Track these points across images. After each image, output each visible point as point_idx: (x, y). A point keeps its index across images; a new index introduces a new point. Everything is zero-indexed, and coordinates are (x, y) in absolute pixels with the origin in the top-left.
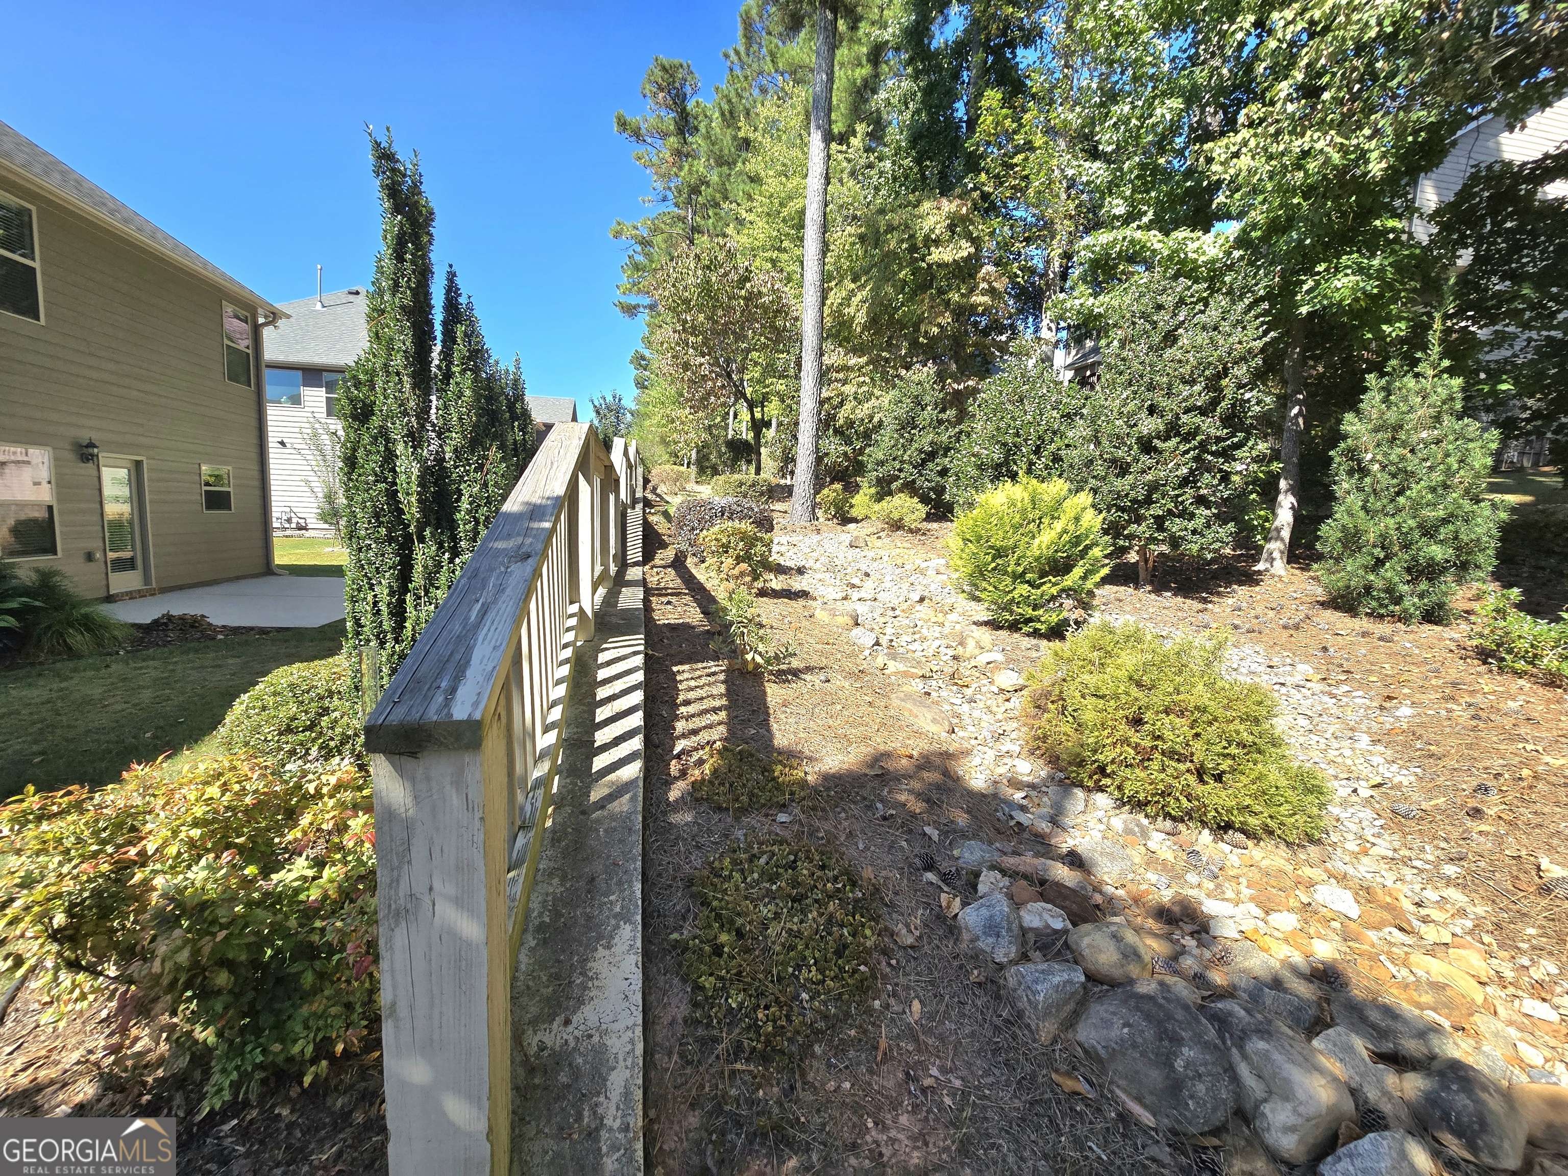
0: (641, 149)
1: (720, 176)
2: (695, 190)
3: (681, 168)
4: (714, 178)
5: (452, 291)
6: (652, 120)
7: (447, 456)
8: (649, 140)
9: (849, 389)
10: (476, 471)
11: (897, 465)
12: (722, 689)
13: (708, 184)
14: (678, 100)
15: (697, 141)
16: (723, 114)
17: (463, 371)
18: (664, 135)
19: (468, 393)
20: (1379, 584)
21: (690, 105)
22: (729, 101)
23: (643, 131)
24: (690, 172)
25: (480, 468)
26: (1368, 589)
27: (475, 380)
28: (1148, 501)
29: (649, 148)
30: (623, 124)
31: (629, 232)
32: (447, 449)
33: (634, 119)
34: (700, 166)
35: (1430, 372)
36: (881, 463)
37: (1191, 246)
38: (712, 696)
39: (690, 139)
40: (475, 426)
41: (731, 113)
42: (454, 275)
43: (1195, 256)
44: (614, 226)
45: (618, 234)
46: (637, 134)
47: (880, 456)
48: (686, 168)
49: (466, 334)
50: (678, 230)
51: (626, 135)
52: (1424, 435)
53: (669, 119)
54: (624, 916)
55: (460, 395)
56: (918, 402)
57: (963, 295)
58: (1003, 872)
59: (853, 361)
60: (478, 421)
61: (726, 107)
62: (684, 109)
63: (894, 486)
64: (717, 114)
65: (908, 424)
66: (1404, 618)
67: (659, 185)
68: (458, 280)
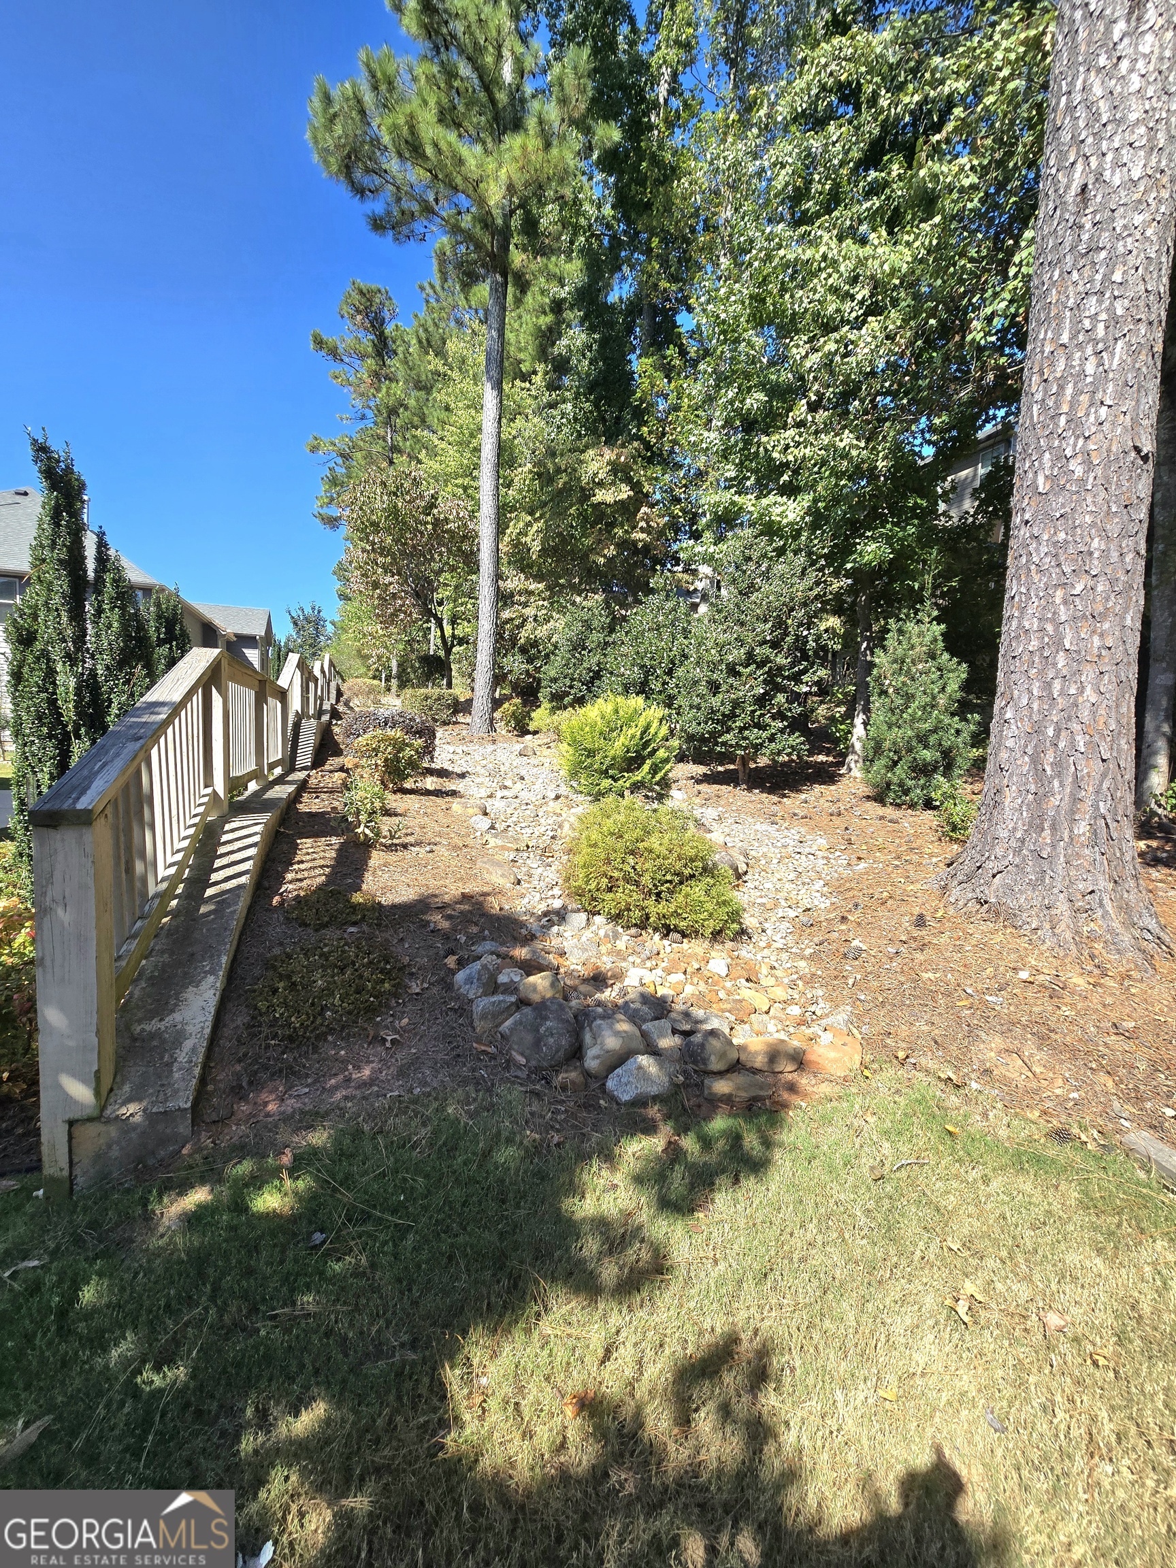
0: (337, 368)
1: (417, 400)
2: (393, 412)
3: (378, 390)
4: (412, 403)
5: (102, 545)
6: (350, 341)
7: (100, 672)
8: (347, 360)
9: (529, 612)
10: (124, 684)
11: (567, 681)
12: (334, 854)
13: (406, 408)
14: (376, 323)
15: (394, 364)
16: (420, 342)
17: (112, 609)
18: (362, 357)
19: (116, 625)
20: (895, 780)
21: (389, 329)
22: (426, 330)
23: (340, 351)
24: (388, 394)
25: (127, 682)
26: (888, 784)
27: (123, 615)
28: (733, 716)
29: (347, 368)
30: (319, 343)
31: (326, 447)
32: (99, 667)
33: (330, 339)
34: (398, 389)
35: (927, 620)
36: (555, 680)
37: (777, 510)
38: (324, 858)
39: (388, 362)
40: (122, 650)
41: (428, 340)
42: (104, 534)
43: (778, 519)
44: (311, 441)
45: (314, 449)
46: (334, 353)
47: (553, 673)
48: (384, 390)
49: (114, 580)
50: (377, 448)
51: (323, 353)
52: (920, 667)
53: (367, 341)
54: (212, 972)
55: (109, 626)
56: (587, 625)
57: (626, 531)
58: (498, 956)
59: (533, 586)
60: (126, 646)
61: (423, 335)
62: (382, 333)
63: (567, 700)
64: (414, 341)
65: (578, 646)
66: (912, 806)
67: (358, 403)
68: (107, 538)
